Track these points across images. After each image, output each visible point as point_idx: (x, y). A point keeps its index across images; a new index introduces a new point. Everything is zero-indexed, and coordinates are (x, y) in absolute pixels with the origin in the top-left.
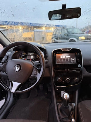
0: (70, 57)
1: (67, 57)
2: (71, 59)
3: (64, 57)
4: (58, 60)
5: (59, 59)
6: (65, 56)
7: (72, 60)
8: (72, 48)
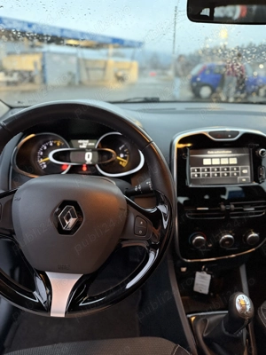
0: (234, 161)
1: (224, 162)
2: (238, 169)
3: (216, 162)
4: (194, 171)
5: (198, 170)
6: (220, 158)
7: (243, 174)
8: (242, 131)
